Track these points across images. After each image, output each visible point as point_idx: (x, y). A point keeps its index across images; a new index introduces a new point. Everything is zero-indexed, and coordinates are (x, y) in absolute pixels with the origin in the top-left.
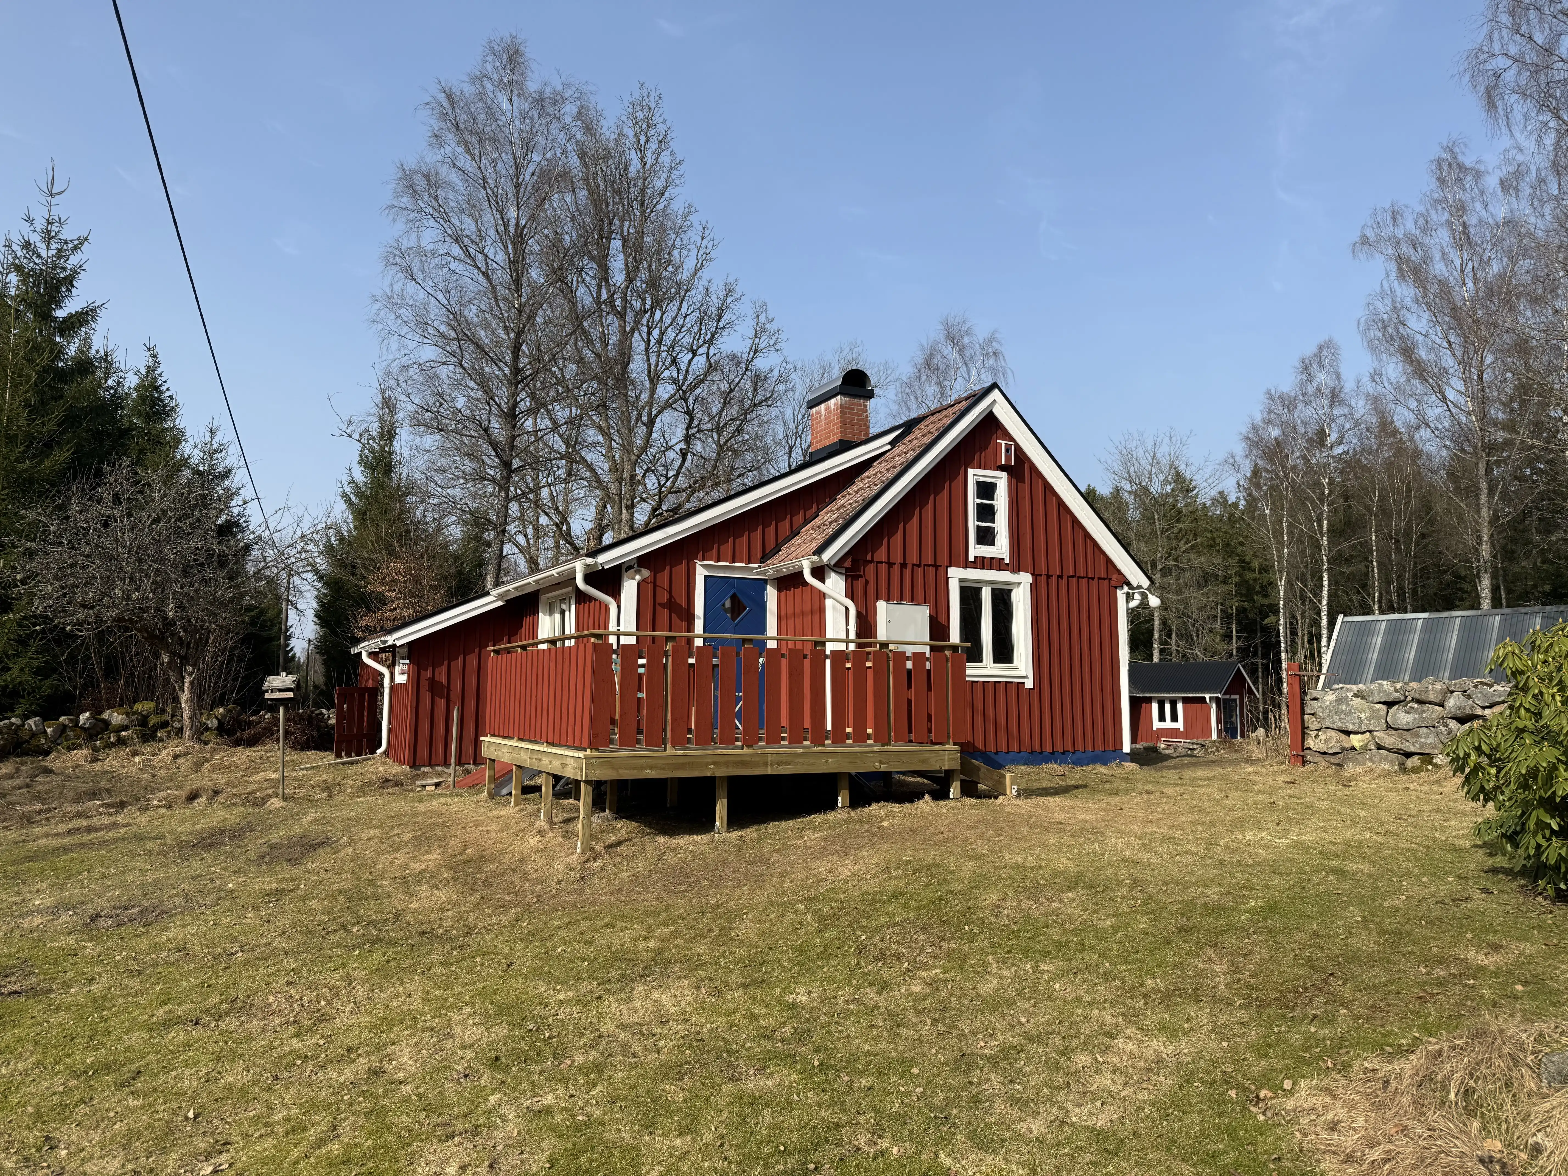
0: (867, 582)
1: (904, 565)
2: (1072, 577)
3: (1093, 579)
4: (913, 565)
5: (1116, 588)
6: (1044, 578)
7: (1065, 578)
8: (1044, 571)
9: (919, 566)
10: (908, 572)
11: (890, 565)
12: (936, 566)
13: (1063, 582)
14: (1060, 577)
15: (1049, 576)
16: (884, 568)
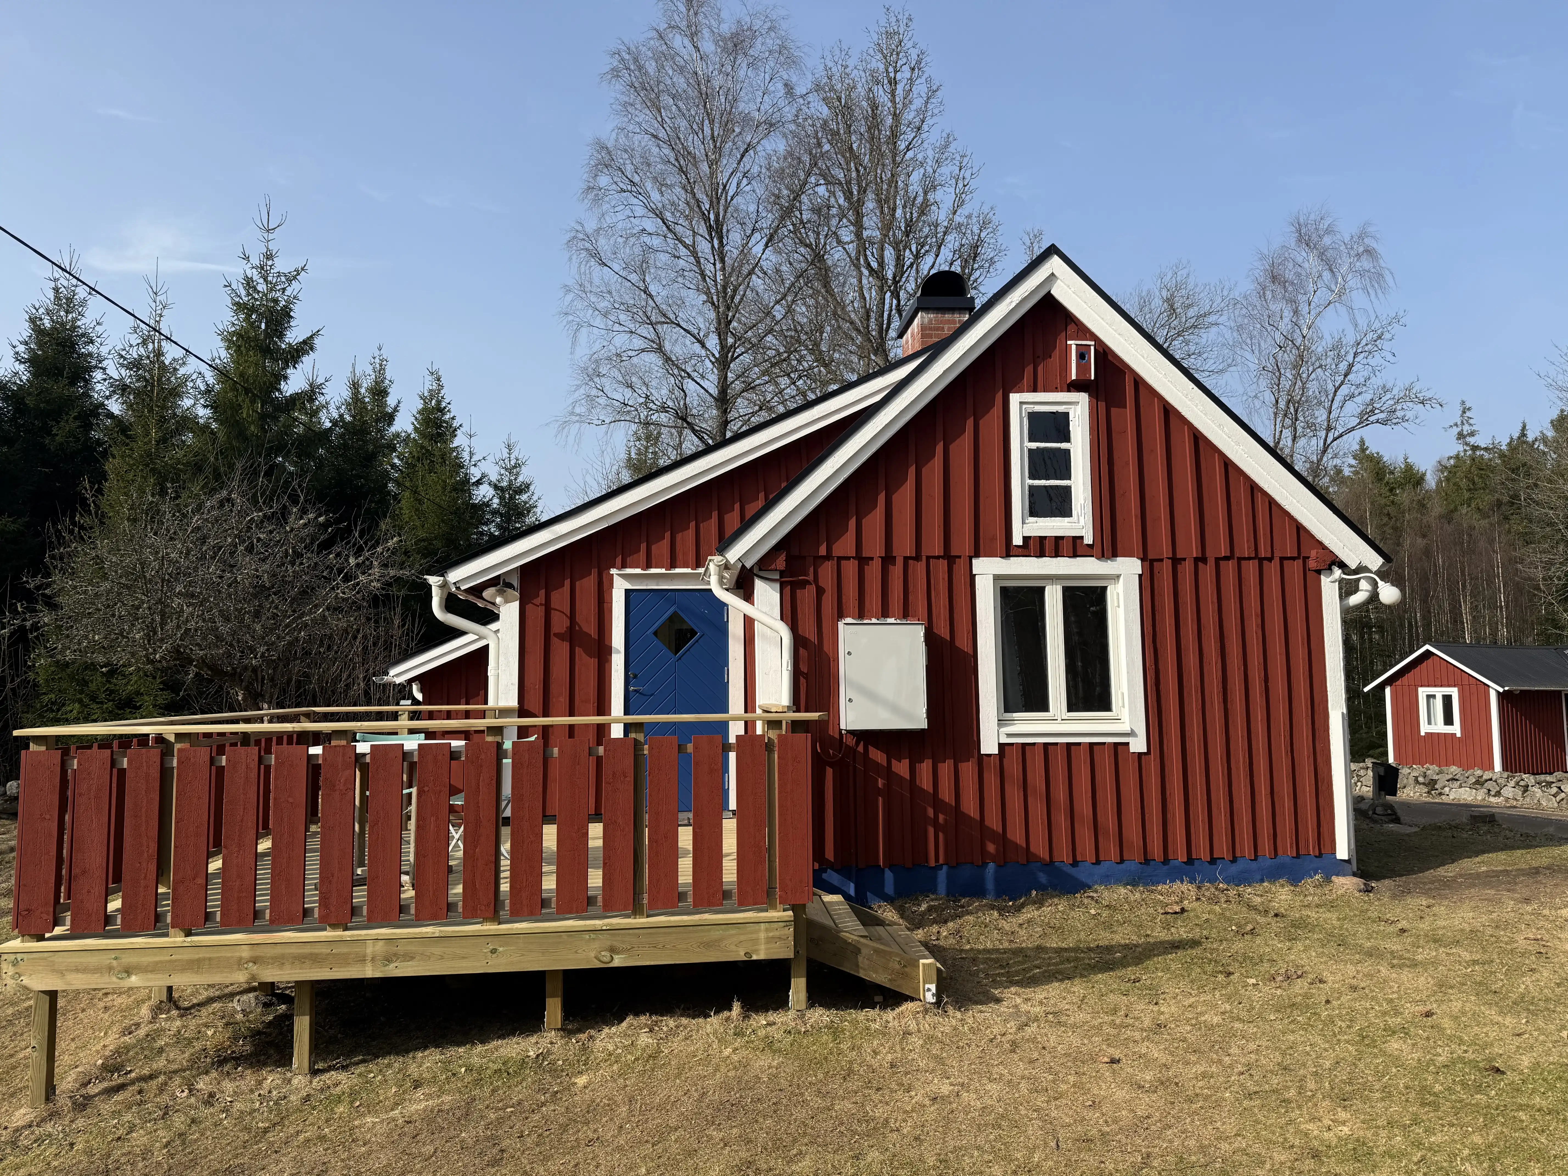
0: (820, 591)
1: (888, 559)
2: (1226, 558)
3: (1270, 559)
4: (906, 559)
5: (1319, 572)
6: (1167, 565)
7: (1211, 562)
8: (1166, 552)
9: (917, 558)
10: (897, 571)
11: (863, 561)
12: (950, 559)
13: (1207, 571)
14: (1201, 559)
15: (1176, 561)
16: (850, 569)
